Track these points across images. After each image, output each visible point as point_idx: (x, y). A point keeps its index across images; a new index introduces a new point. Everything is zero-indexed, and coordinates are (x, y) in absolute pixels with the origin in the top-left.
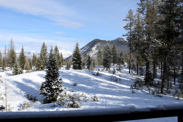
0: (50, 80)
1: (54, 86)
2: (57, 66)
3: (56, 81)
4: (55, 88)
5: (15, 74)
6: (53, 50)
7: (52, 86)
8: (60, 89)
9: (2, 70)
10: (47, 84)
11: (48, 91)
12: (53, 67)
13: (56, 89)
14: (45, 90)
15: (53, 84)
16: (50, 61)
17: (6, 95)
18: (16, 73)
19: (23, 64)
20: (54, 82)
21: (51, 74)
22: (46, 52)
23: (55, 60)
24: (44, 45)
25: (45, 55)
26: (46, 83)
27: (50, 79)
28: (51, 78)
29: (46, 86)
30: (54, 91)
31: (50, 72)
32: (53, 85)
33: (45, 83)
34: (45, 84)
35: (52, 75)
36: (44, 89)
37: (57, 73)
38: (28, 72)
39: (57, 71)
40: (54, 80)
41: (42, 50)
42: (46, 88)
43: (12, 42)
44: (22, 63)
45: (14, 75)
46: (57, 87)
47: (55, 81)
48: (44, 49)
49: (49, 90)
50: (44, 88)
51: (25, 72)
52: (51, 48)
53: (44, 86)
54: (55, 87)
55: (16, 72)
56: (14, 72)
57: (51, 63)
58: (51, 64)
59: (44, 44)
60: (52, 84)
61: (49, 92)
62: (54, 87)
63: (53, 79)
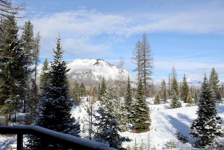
0: (203, 117)
1: (207, 126)
2: (212, 100)
3: (211, 120)
4: (209, 128)
6: (207, 79)
7: (205, 125)
8: (217, 132)
10: (199, 122)
11: (200, 132)
12: (207, 101)
13: (211, 130)
14: (196, 130)
15: (206, 123)
17: (157, 130)
19: (185, 96)
20: (208, 121)
21: (204, 109)
23: (211, 92)
24: (214, 72)
25: (216, 85)
26: (198, 121)
27: (203, 116)
28: (204, 115)
29: (198, 125)
30: (208, 133)
31: (203, 107)
32: (206, 124)
33: (196, 121)
34: (196, 123)
35: (205, 111)
36: (195, 128)
37: (213, 109)
39: (212, 106)
40: (208, 117)
41: (211, 78)
42: (197, 127)
43: (174, 70)
44: (184, 94)
45: (171, 108)
46: (211, 128)
47: (210, 119)
48: (214, 77)
49: (201, 130)
50: (195, 126)
51: (185, 105)
53: (195, 125)
54: (209, 127)
55: (174, 106)
56: (172, 105)
57: (205, 95)
58: (204, 96)
59: (213, 70)
60: (205, 123)
61: (201, 133)
62: (207, 127)
63: (206, 116)
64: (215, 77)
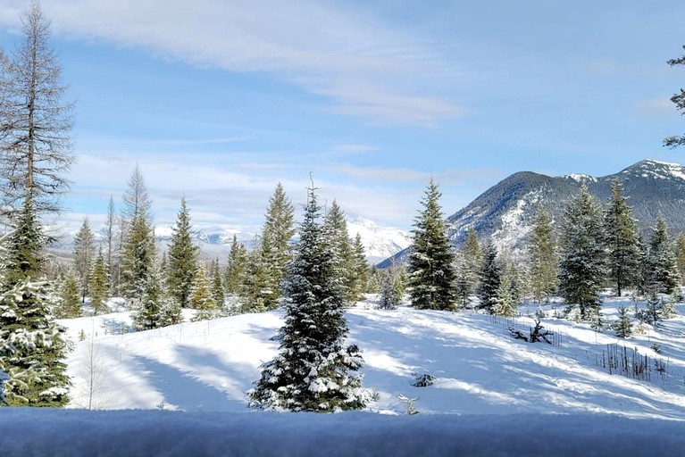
0: (302, 350)
1: (319, 380)
2: (334, 284)
3: (332, 356)
4: (325, 389)
5: (146, 325)
6: (319, 208)
7: (312, 378)
8: (351, 399)
9: (92, 311)
10: (287, 368)
11: (292, 406)
12: (318, 287)
13: (328, 395)
14: (277, 402)
15: (314, 372)
16: (303, 258)
18: (151, 320)
19: (183, 284)
20: (321, 361)
21: (307, 319)
22: (290, 229)
23: (329, 255)
24: (282, 199)
25: (284, 244)
26: (283, 367)
27: (303, 346)
28: (309, 342)
29: (283, 381)
30: (322, 405)
31: (303, 310)
32: (316, 373)
33: (278, 364)
34: (279, 372)
35: (312, 326)
36: (273, 393)
37: (337, 316)
38: (206, 318)
39: (334, 308)
40: (320, 349)
41: (271, 220)
42: (281, 389)
44: (178, 276)
45: (138, 330)
46: (333, 386)
47: (326, 355)
48: (279, 218)
49: (298, 398)
50: (274, 387)
51: (192, 317)
52: (311, 199)
53: (273, 380)
54: (326, 384)
55: (150, 318)
56: (141, 318)
57: (309, 268)
58: (307, 272)
59: (279, 192)
60: (310, 370)
61: (297, 409)
62: (319, 386)
63: (314, 344)
64: (283, 216)
